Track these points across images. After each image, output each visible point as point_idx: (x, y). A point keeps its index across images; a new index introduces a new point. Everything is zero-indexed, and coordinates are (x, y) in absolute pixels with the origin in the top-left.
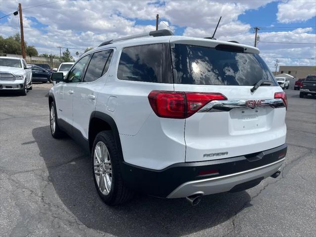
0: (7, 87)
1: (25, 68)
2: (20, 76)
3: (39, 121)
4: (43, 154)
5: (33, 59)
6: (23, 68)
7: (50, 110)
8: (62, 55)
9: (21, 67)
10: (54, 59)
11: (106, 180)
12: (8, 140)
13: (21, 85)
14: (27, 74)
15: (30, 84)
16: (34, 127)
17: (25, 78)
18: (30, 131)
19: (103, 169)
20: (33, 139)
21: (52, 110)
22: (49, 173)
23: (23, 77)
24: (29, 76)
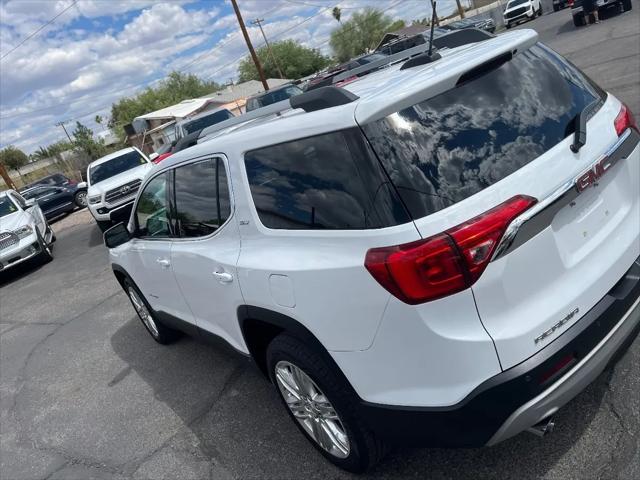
0: (10, 262)
1: (25, 208)
2: (24, 230)
3: (110, 314)
4: (161, 393)
5: (24, 171)
6: (20, 209)
7: (129, 296)
8: (74, 139)
9: (16, 209)
10: (62, 154)
11: (332, 433)
12: (79, 389)
13: (35, 245)
14: (33, 217)
15: (48, 231)
16: (110, 334)
17: (34, 228)
18: (107, 345)
19: (314, 410)
20: (126, 366)
21: (131, 293)
22: (200, 436)
23: (31, 229)
24: (40, 218)
